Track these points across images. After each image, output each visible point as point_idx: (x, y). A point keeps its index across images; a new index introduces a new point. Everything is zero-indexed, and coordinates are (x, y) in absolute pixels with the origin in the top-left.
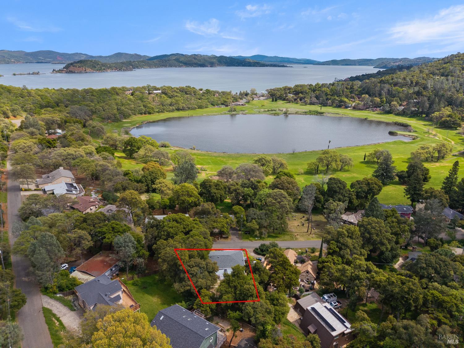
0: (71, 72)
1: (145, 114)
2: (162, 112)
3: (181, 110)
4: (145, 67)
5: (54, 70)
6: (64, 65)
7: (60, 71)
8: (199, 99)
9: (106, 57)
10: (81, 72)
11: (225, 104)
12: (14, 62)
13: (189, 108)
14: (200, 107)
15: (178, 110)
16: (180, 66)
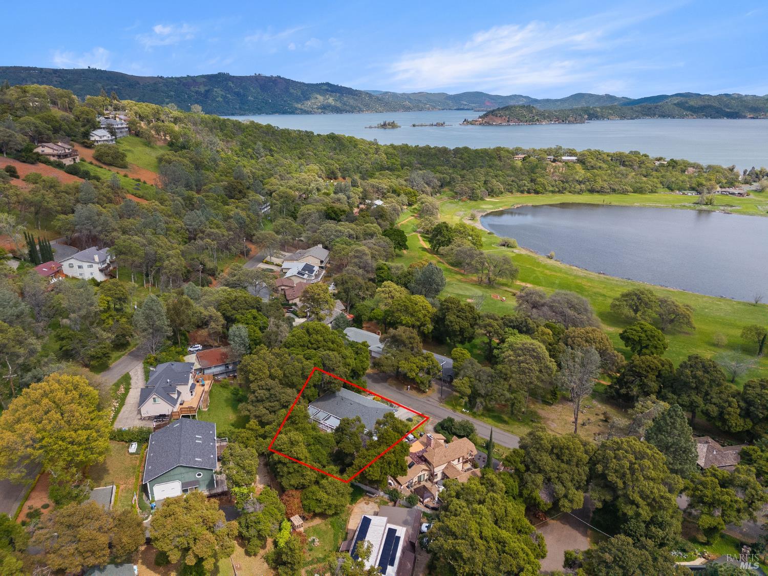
0: (488, 124)
1: (529, 192)
2: (560, 192)
3: (598, 192)
4: (611, 117)
5: (465, 120)
6: (482, 114)
7: (472, 123)
8: (645, 176)
9: (557, 101)
10: (500, 125)
11: (697, 189)
12: (429, 109)
13: (614, 191)
14: (639, 190)
15: (592, 191)
16: (682, 117)
